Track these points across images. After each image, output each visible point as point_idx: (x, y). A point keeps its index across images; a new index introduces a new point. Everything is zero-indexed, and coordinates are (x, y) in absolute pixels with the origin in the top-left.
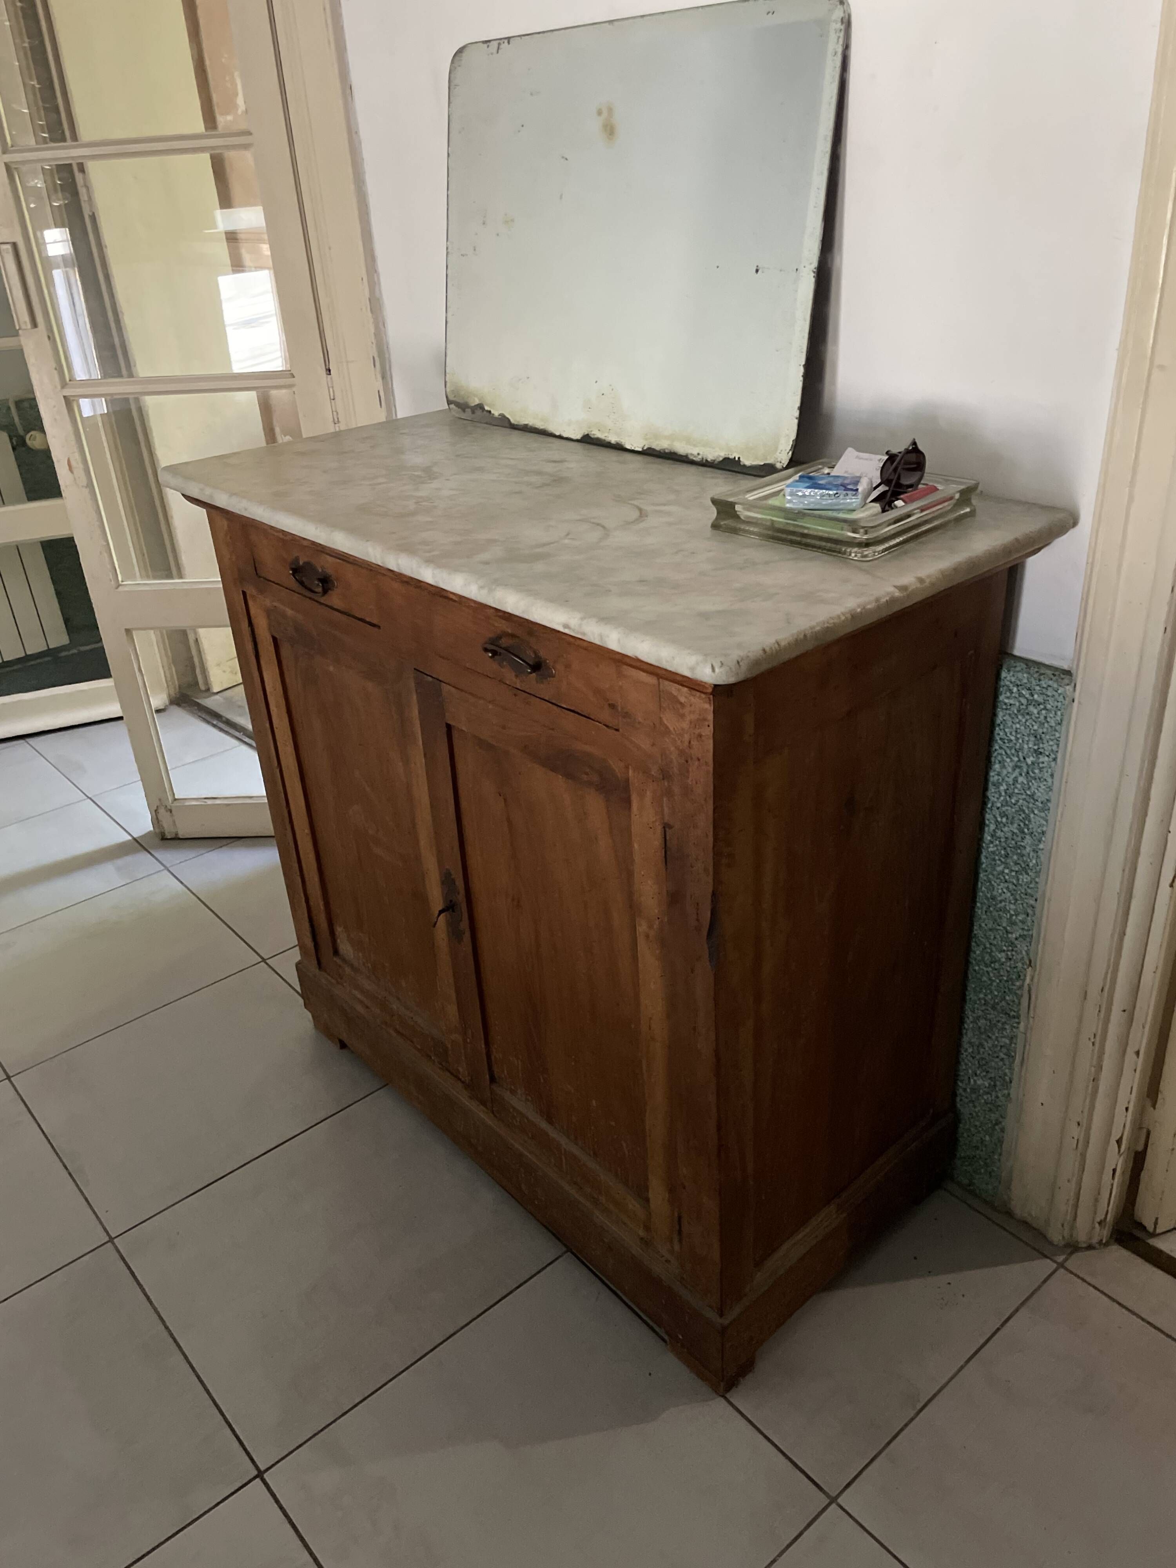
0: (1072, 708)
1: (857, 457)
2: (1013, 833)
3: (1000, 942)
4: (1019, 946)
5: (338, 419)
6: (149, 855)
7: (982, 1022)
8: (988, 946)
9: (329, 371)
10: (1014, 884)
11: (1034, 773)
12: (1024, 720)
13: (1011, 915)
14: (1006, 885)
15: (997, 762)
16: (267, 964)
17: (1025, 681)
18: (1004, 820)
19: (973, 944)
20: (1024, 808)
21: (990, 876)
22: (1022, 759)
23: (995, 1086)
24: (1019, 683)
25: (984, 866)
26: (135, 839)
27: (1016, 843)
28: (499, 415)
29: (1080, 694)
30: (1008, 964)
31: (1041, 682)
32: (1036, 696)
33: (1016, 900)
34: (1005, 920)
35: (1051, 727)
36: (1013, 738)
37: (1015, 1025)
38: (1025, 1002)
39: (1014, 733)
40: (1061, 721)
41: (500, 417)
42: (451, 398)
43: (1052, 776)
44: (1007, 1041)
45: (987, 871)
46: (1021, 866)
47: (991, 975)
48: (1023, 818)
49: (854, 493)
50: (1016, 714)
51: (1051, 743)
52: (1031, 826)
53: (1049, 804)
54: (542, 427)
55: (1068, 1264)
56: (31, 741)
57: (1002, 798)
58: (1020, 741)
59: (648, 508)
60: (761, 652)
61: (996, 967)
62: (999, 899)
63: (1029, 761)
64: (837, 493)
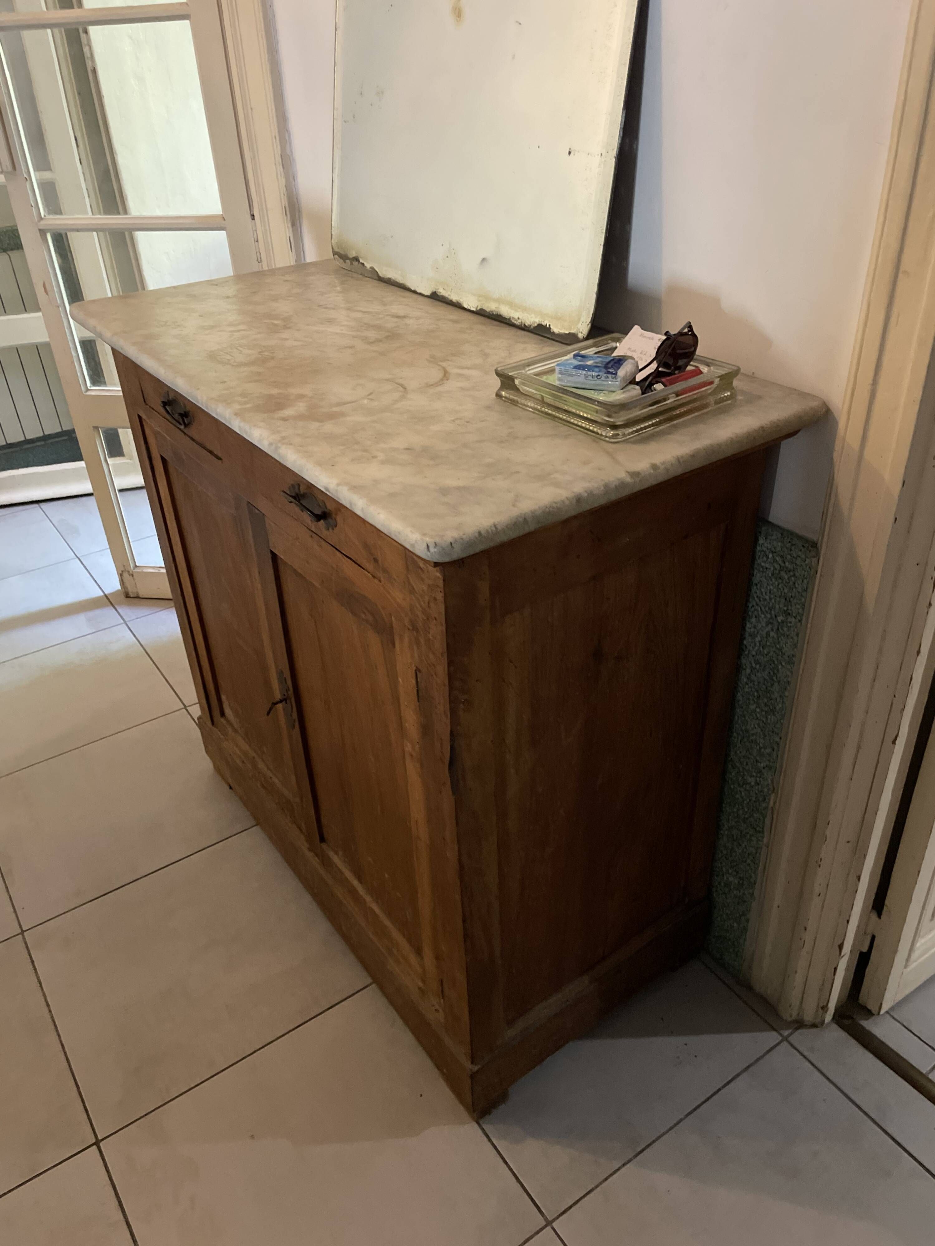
0: (815, 577)
1: (642, 335)
2: (765, 679)
3: (751, 769)
4: (765, 774)
5: (261, 258)
6: (114, 610)
7: (735, 832)
8: (741, 769)
9: (253, 216)
10: (763, 721)
11: (782, 630)
12: (777, 583)
13: (760, 748)
14: (757, 722)
15: (754, 616)
16: (187, 710)
17: (779, 549)
18: (758, 667)
19: (730, 766)
20: (774, 659)
21: (745, 713)
22: (774, 616)
23: (743, 884)
24: (774, 551)
25: (740, 703)
26: (106, 595)
27: (767, 688)
28: (371, 268)
29: (823, 566)
30: (757, 787)
31: (792, 552)
32: (787, 564)
33: (765, 736)
34: (755, 750)
35: (799, 592)
36: (767, 597)
37: (760, 838)
38: (768, 821)
39: (768, 593)
40: (807, 588)
41: (371, 269)
42: (336, 250)
43: (797, 635)
44: (754, 851)
45: (742, 708)
46: (770, 708)
47: (743, 793)
48: (773, 668)
49: (614, 376)
50: (770, 578)
51: (798, 606)
52: (778, 676)
53: (793, 658)
54: (401, 282)
55: (791, 1039)
56: (44, 506)
57: (756, 648)
58: (773, 601)
59: (453, 371)
60: (477, 535)
61: (748, 789)
62: (752, 732)
63: (780, 619)
64: (599, 375)
